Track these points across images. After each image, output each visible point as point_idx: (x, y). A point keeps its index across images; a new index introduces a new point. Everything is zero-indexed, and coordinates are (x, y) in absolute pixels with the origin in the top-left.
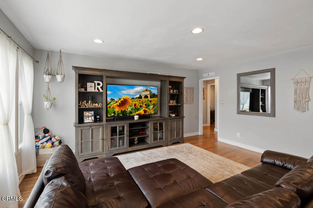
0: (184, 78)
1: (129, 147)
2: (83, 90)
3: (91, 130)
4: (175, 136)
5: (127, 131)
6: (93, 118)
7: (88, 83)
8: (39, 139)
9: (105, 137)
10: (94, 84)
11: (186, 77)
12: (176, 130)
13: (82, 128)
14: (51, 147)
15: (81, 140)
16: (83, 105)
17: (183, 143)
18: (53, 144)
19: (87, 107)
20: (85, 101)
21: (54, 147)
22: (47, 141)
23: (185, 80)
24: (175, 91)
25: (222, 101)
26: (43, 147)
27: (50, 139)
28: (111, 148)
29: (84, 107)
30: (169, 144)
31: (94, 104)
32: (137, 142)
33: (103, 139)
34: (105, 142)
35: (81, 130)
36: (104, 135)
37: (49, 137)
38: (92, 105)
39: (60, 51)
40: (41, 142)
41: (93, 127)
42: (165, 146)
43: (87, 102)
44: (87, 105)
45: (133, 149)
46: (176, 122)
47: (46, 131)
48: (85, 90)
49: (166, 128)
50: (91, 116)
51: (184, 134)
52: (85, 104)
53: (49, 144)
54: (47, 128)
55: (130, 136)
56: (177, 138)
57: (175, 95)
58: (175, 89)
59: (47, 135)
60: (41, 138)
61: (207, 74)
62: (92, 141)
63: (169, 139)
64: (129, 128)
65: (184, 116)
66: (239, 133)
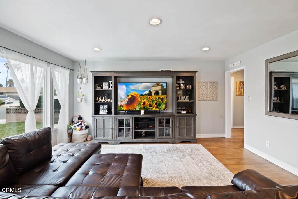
0: (196, 72)
1: (134, 138)
2: (99, 89)
3: (103, 120)
4: (184, 134)
5: (132, 124)
6: (106, 110)
7: (103, 83)
8: (74, 123)
9: (113, 127)
10: (108, 83)
11: (198, 71)
12: (186, 129)
13: (97, 118)
14: (80, 130)
15: (97, 127)
16: (99, 100)
17: (196, 143)
18: (81, 128)
19: (102, 102)
20: (101, 97)
21: (83, 130)
22: (78, 126)
23: (197, 74)
24: (187, 86)
25: (248, 97)
26: (75, 129)
27: (81, 124)
28: (119, 136)
29: (100, 102)
30: (176, 141)
31: (107, 100)
32: (144, 135)
33: (112, 128)
34: (114, 131)
35: (97, 120)
36: (113, 125)
37: (81, 122)
38: (106, 100)
39: (85, 60)
40: (75, 125)
41: (104, 118)
42: (172, 144)
43: (102, 98)
44: (102, 100)
45: (138, 140)
46: (185, 119)
47: (80, 118)
48: (101, 89)
49: (174, 125)
50: (105, 109)
51: (196, 134)
52: (101, 99)
53: (79, 128)
54: (81, 116)
55: (135, 128)
56: (187, 137)
57: (188, 90)
58: (188, 85)
59: (80, 121)
60: (75, 123)
61: (233, 64)
62: (104, 129)
63: (177, 136)
64: (134, 122)
65: (196, 114)
66: (269, 142)
